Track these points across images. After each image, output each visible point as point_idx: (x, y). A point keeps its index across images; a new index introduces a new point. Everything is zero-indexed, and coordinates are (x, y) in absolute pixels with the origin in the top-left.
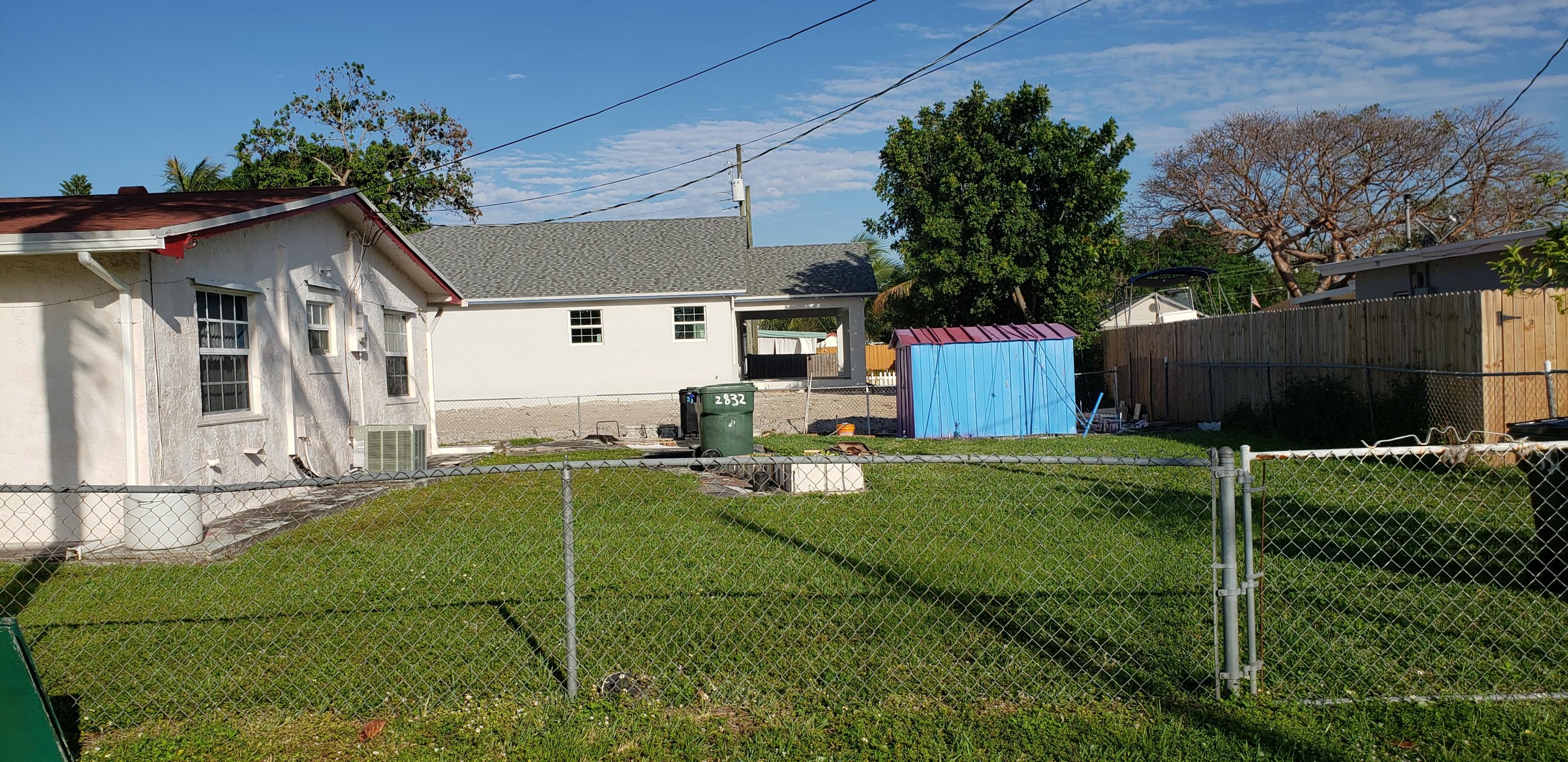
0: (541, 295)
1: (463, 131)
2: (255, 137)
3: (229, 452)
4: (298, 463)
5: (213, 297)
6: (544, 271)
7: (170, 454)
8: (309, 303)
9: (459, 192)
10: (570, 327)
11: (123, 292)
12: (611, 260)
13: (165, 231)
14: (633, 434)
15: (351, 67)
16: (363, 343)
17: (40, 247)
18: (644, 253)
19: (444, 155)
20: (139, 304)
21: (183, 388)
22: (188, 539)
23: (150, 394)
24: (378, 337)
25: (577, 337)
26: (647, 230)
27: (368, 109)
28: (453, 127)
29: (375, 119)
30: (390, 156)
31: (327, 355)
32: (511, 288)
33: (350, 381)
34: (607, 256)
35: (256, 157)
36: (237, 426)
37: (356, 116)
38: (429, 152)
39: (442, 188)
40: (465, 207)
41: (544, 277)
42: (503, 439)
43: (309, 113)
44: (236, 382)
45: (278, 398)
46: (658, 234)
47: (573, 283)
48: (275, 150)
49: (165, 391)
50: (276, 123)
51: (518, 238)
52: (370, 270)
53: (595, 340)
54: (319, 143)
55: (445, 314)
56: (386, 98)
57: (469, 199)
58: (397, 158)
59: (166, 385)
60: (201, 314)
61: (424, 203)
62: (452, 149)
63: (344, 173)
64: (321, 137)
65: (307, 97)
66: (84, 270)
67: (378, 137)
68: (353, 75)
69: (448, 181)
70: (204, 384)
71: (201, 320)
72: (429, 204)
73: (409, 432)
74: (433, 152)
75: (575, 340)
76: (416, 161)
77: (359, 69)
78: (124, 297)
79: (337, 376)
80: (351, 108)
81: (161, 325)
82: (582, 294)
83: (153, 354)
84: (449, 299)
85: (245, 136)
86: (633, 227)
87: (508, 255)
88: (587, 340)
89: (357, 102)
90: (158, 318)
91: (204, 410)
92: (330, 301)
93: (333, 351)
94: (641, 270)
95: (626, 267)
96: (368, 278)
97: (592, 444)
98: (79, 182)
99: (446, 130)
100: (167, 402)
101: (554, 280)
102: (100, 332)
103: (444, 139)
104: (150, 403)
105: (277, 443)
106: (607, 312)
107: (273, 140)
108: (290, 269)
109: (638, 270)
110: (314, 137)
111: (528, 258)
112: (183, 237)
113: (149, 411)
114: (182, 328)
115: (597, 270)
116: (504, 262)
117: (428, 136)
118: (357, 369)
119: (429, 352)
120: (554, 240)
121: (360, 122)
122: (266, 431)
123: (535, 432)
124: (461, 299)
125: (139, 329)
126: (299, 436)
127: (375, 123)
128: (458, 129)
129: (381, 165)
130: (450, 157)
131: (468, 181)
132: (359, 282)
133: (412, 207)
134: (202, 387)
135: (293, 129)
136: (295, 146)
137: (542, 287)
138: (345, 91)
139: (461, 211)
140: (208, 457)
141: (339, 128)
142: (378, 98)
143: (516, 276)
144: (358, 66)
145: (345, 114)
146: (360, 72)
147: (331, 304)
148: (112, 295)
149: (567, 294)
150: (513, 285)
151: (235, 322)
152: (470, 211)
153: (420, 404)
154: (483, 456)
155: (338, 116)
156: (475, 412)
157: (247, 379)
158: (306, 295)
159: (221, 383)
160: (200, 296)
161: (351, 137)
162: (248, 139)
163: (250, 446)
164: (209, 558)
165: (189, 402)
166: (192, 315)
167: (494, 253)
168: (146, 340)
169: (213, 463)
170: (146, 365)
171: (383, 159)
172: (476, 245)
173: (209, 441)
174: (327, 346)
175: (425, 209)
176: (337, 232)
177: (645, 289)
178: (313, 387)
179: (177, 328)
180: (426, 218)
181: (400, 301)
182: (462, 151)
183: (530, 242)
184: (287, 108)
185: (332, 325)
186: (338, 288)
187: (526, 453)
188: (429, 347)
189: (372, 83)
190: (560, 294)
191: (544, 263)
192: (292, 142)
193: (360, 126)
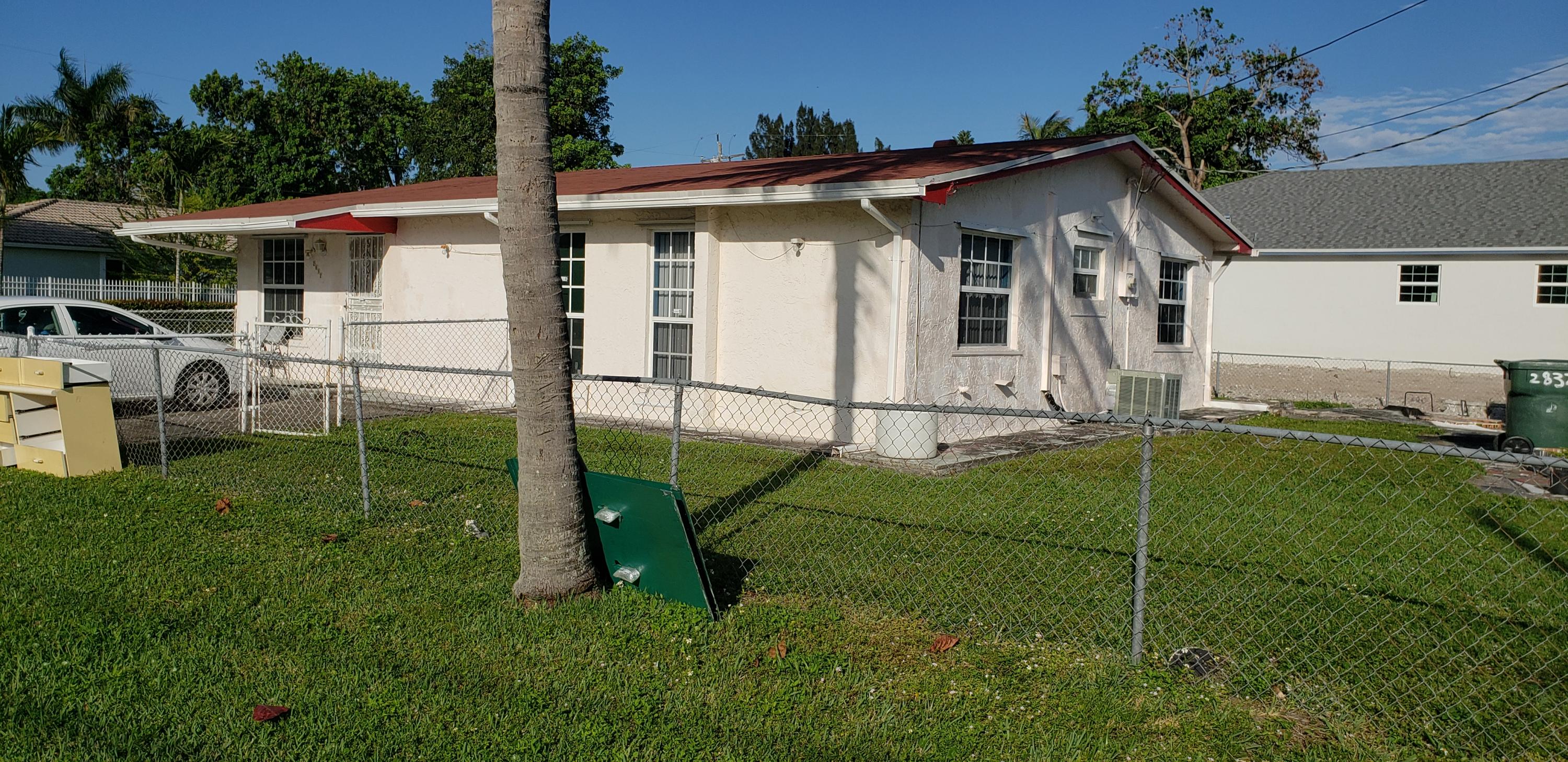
0: (1367, 247)
1: (1315, 70)
2: (1103, 89)
3: (980, 382)
4: (1050, 399)
5: (980, 240)
6: (1376, 221)
7: (924, 377)
8: (1077, 249)
9: (1303, 136)
10: (1399, 284)
11: (897, 234)
12: (1463, 208)
13: (928, 181)
14: (1453, 409)
15: (1200, 13)
16: (1132, 289)
17: (835, 195)
18: (1509, 199)
19: (1292, 98)
20: (908, 243)
21: (941, 321)
22: (921, 454)
23: (910, 324)
24: (1152, 284)
25: (1406, 295)
26: (1519, 173)
27: (1215, 53)
28: (1303, 67)
29: (1222, 64)
30: (1233, 101)
31: (1093, 298)
32: (1334, 239)
33: (1116, 326)
34: (1458, 203)
35: (1103, 107)
36: (991, 358)
37: (1202, 63)
38: (1276, 95)
39: (1286, 133)
40: (1309, 152)
41: (1375, 227)
42: (1285, 398)
43: (1156, 62)
44: (994, 319)
45: (1037, 336)
46: (1534, 177)
47: (1408, 234)
48: (1121, 101)
49: (925, 322)
50: (1124, 74)
51: (1353, 184)
52: (1149, 217)
53: (1429, 299)
54: (1164, 91)
55: (1233, 264)
56: (1235, 40)
57: (1314, 143)
58: (1241, 102)
59: (926, 317)
60: (965, 254)
61: (1264, 149)
62: (1300, 90)
63: (1186, 119)
64: (1166, 84)
65: (1156, 46)
66: (865, 213)
67: (1223, 81)
68: (1200, 20)
69: (1292, 125)
70: (963, 318)
71: (965, 260)
72: (1269, 150)
73: (1161, 380)
74: (1280, 95)
75: (1404, 298)
76: (1261, 105)
77: (1207, 13)
78: (898, 238)
79: (1101, 319)
80: (1198, 53)
81: (926, 263)
82: (1417, 246)
83: (917, 288)
84: (1237, 248)
85: (1094, 88)
86: (1500, 170)
87: (1338, 203)
88: (1418, 299)
89: (1205, 47)
90: (924, 258)
91: (960, 341)
92: (1101, 247)
93: (1100, 295)
94: (1501, 220)
95: (1481, 216)
96: (1146, 223)
97: (1390, 415)
98: (965, 135)
99: (1296, 72)
100: (926, 332)
101: (1386, 231)
102: (871, 267)
103: (1293, 80)
104: (910, 331)
105: (1030, 378)
106: (1445, 267)
107: (1119, 89)
108: (1059, 215)
109: (1496, 220)
110: (1160, 86)
111: (1360, 207)
112: (947, 184)
113: (907, 339)
114: (945, 267)
115: (1442, 220)
116: (1331, 211)
117: (1275, 78)
118: (1125, 314)
119: (1211, 302)
120: (1395, 186)
121: (1207, 68)
122: (1019, 366)
123: (1335, 397)
124: (1251, 248)
125: (906, 267)
126: (1053, 373)
127: (1222, 69)
128: (1310, 69)
129: (1222, 110)
130: (1297, 99)
131: (1314, 123)
132: (1135, 226)
133: (1253, 154)
134: (960, 321)
135: (1140, 78)
136: (1140, 96)
137: (1370, 238)
138: (1192, 37)
139: (1304, 156)
140: (960, 384)
141: (1185, 75)
142: (1227, 42)
143: (1343, 226)
144: (1207, 11)
145: (1193, 61)
146: (1209, 16)
147: (1102, 250)
148: (884, 237)
149: (1399, 246)
150: (1338, 235)
151: (999, 263)
152: (1314, 156)
153: (1195, 354)
154: (1254, 414)
155: (1184, 63)
156: (1278, 368)
157: (1006, 316)
158: (1074, 240)
159: (981, 319)
160: (966, 239)
161: (1195, 84)
162: (1097, 91)
163: (1002, 378)
164: (934, 472)
165: (946, 333)
166: (956, 256)
167: (1322, 201)
168: (911, 276)
169: (963, 389)
170: (909, 298)
171: (1225, 104)
172: (1305, 192)
173: (962, 370)
174: (1094, 290)
175: (1265, 154)
176: (1114, 179)
177: (1501, 243)
178: (1076, 328)
179: (940, 267)
180: (1265, 164)
181: (1182, 248)
182: (1310, 92)
183: (1366, 188)
184: (1136, 58)
185: (1102, 270)
186: (1111, 234)
187: (1306, 416)
188: (1211, 297)
189: (1221, 27)
190: (1390, 246)
191: (1378, 212)
192: (1137, 91)
193: (1206, 71)
